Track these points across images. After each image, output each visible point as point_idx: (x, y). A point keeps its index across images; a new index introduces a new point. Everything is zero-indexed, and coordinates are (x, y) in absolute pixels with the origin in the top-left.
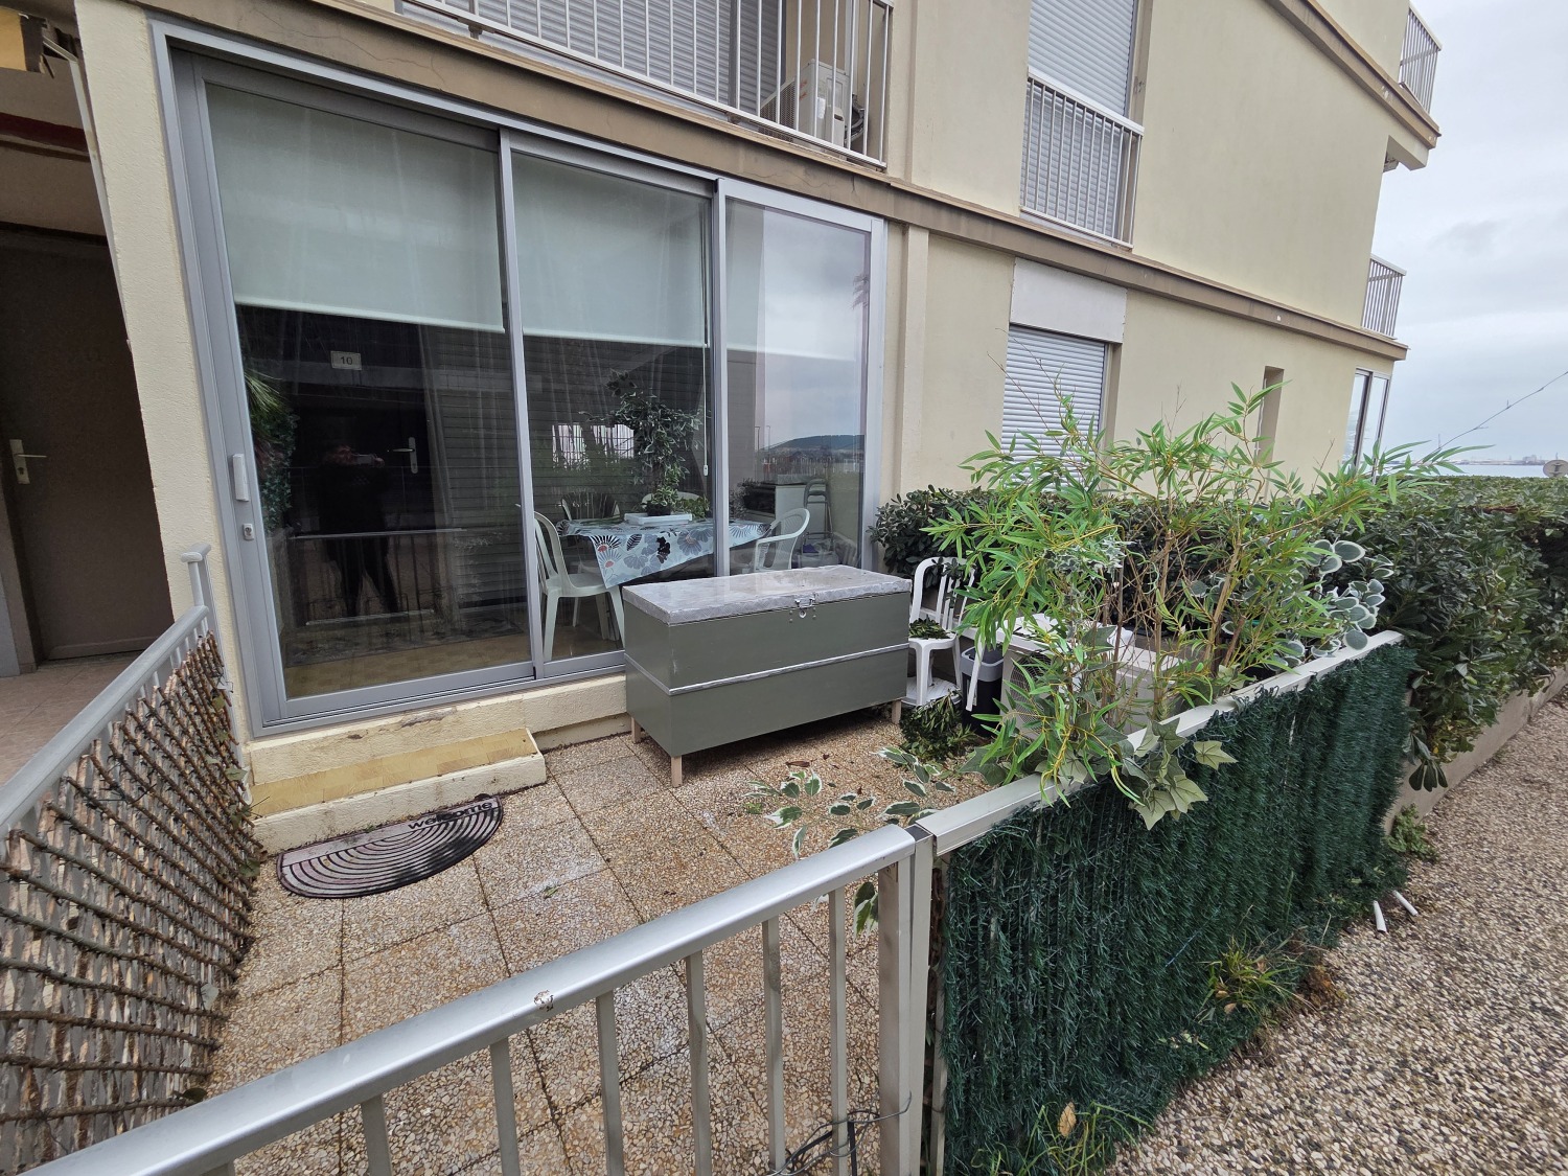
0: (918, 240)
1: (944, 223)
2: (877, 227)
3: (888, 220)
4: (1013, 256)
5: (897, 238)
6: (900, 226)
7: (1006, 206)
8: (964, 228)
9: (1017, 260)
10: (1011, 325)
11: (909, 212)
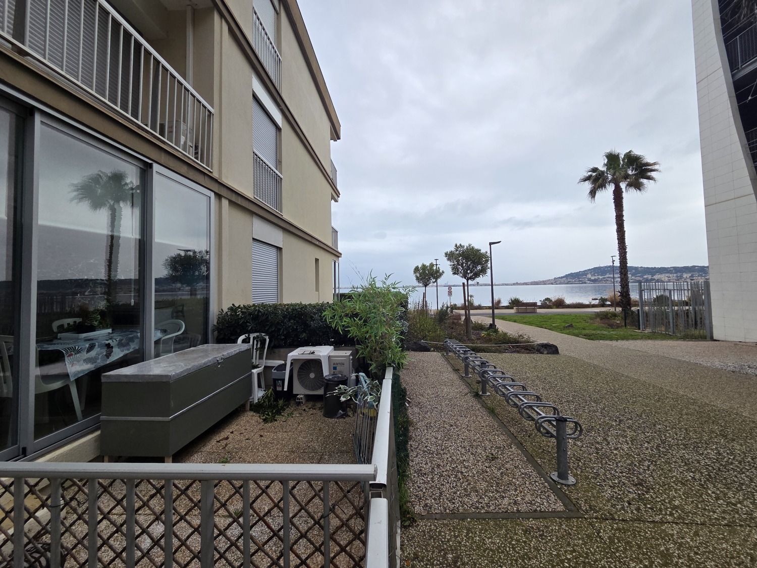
0: (225, 203)
1: (234, 198)
2: (212, 195)
3: (215, 193)
4: (252, 213)
5: (218, 200)
6: (219, 196)
7: (249, 194)
8: (240, 201)
9: (254, 215)
10: (253, 239)
11: (223, 192)
